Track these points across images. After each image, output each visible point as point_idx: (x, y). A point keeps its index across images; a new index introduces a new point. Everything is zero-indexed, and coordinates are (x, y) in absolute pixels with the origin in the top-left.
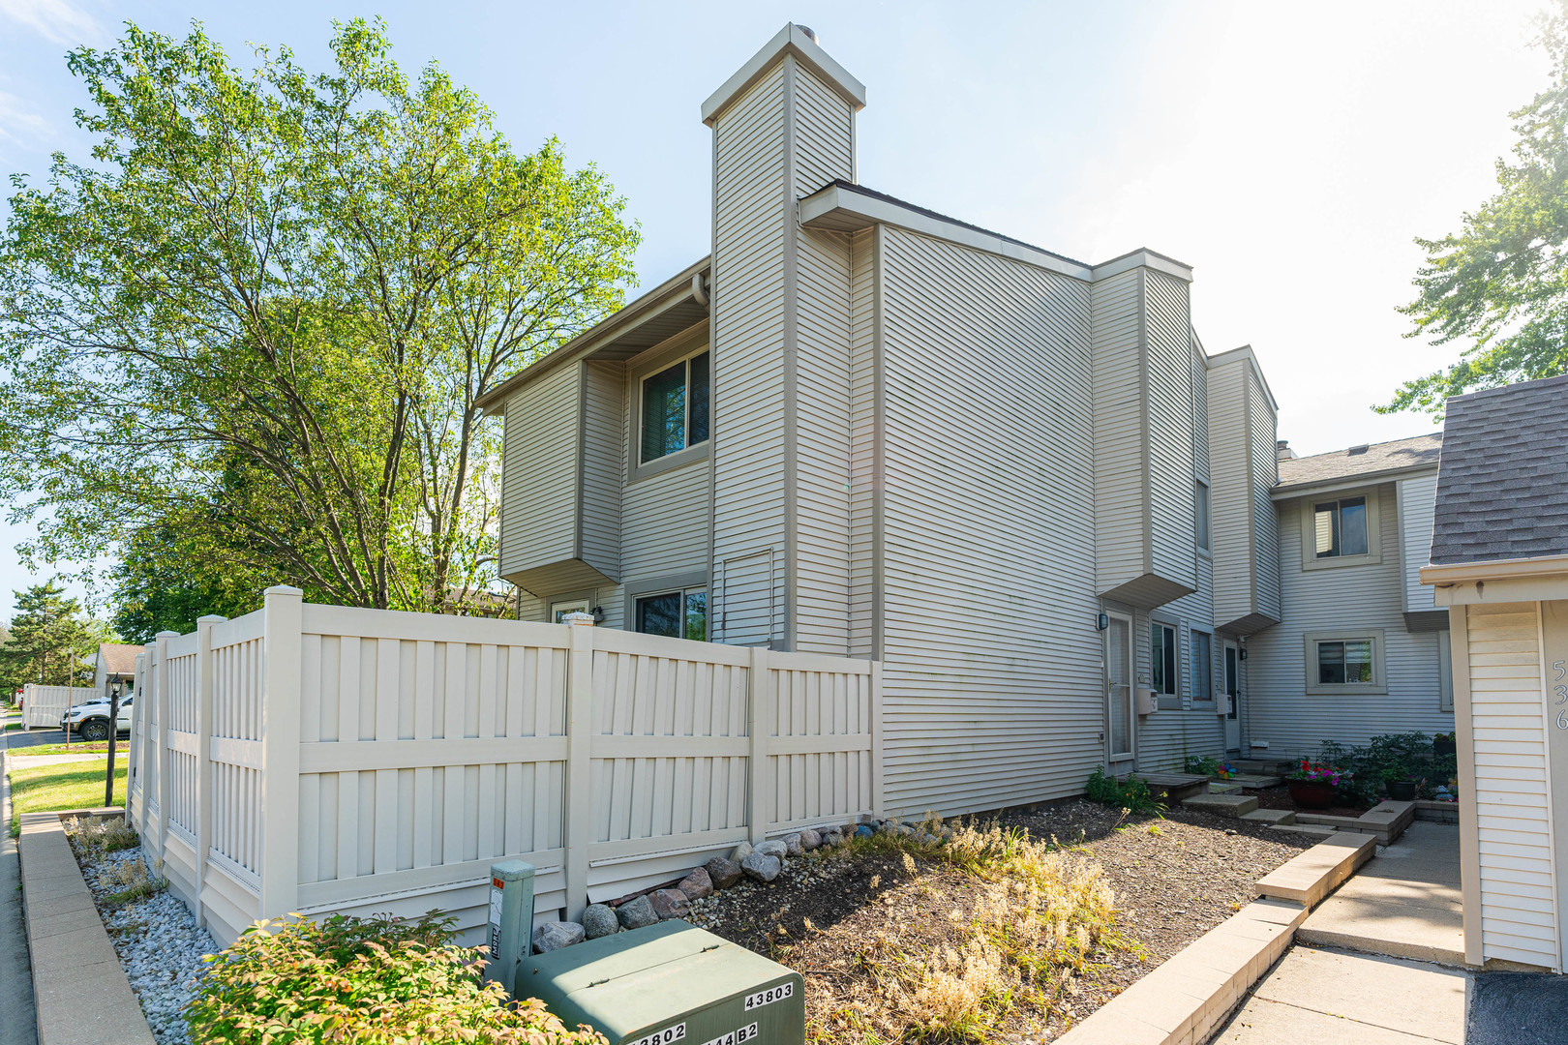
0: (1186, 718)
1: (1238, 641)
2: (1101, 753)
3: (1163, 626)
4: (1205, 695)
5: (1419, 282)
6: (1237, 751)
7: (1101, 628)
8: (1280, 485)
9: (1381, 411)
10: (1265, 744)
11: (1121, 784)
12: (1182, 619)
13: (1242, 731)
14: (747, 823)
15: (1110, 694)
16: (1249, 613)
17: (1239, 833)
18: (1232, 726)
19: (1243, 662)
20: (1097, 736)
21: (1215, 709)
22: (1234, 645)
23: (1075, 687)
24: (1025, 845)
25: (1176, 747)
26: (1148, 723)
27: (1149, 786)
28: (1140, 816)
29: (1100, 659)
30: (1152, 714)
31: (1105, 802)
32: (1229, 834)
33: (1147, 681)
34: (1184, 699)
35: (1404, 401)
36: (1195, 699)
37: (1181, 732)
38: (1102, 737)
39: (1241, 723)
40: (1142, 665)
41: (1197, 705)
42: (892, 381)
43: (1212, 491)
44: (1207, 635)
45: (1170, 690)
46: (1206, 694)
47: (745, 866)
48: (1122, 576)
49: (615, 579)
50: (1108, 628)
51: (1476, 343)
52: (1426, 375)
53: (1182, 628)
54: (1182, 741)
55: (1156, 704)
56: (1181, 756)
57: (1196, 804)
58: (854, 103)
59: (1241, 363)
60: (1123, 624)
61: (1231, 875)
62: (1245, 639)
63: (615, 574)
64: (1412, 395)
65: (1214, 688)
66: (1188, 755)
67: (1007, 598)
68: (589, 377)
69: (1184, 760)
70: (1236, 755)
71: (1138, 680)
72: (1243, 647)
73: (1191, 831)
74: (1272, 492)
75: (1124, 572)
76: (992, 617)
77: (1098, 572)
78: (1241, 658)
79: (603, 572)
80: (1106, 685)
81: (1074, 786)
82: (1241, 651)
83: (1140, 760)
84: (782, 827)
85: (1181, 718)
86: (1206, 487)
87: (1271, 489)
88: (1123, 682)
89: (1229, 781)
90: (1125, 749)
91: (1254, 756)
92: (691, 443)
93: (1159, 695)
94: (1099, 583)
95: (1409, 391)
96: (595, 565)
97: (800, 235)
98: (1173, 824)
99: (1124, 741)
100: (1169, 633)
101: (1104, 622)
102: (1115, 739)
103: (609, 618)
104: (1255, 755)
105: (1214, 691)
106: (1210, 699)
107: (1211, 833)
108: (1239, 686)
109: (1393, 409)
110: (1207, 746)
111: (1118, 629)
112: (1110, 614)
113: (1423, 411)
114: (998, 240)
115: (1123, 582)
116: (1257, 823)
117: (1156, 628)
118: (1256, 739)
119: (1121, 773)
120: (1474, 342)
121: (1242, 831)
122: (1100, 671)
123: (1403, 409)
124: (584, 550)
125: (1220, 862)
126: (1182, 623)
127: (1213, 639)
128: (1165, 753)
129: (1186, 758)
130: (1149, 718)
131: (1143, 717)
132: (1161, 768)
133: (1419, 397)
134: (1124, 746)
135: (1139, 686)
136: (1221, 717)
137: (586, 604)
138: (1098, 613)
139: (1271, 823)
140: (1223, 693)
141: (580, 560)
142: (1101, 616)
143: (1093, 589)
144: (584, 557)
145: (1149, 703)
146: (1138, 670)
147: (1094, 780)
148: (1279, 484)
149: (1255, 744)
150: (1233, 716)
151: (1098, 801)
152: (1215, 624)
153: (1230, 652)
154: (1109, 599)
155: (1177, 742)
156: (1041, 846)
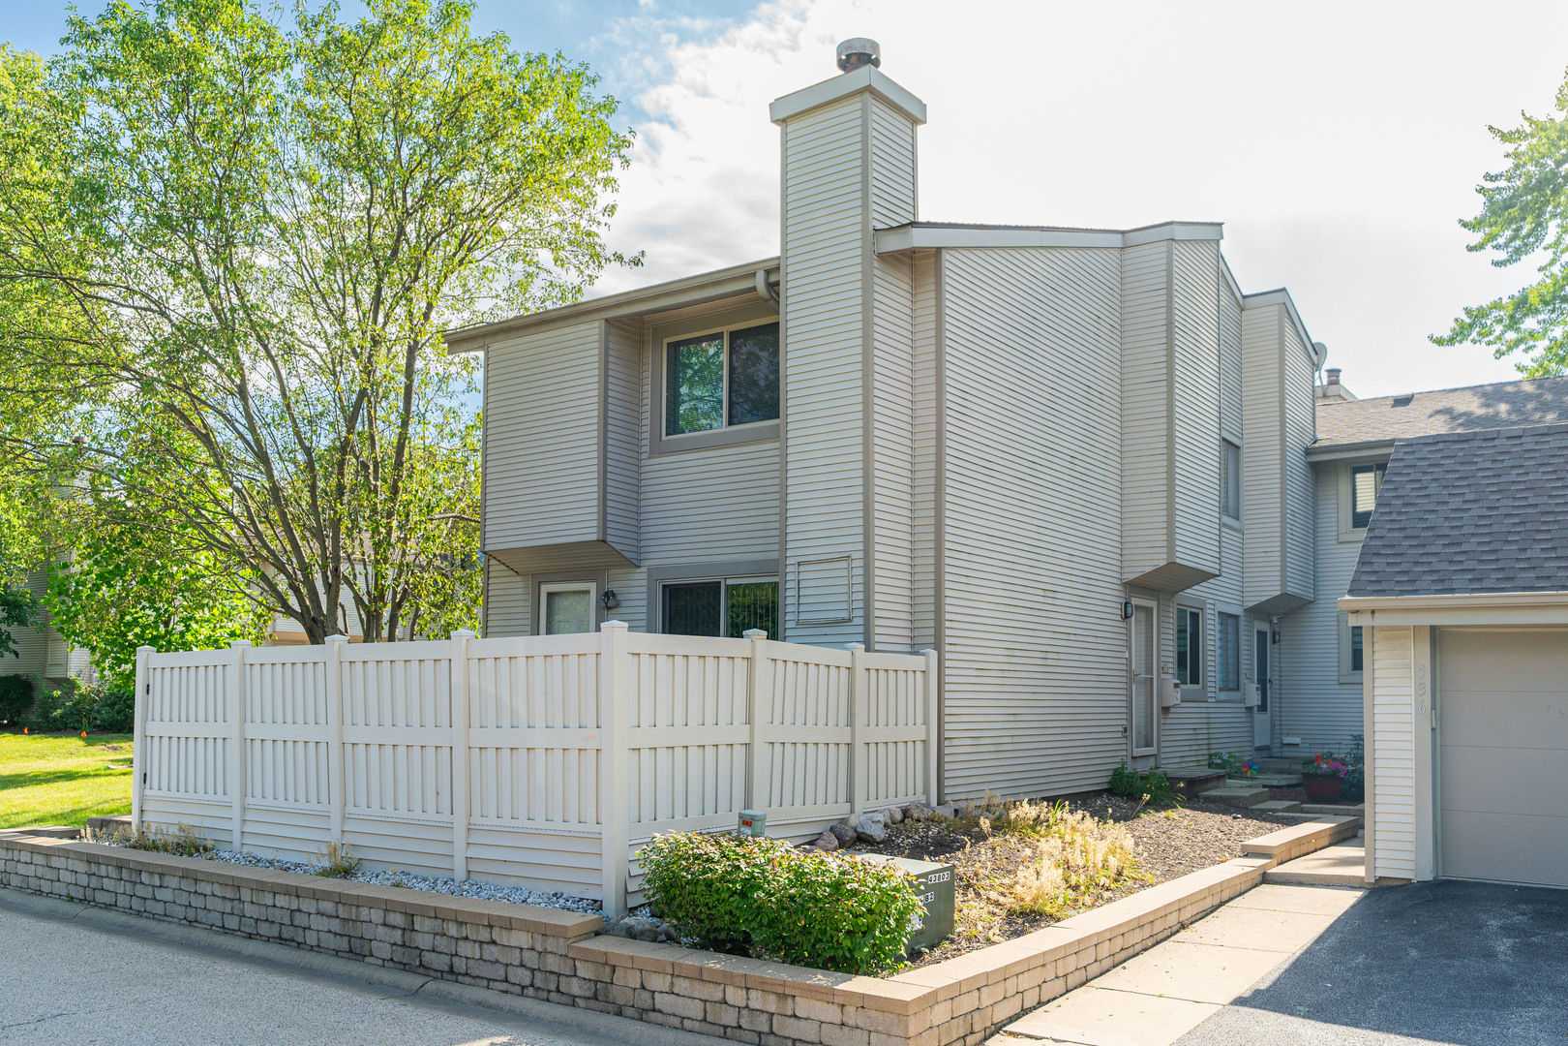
0: (1211, 710)
1: (1271, 622)
2: (1124, 747)
3: (1189, 610)
4: (1232, 685)
5: (1481, 190)
6: (1267, 748)
7: (1126, 617)
8: (1317, 445)
9: (1439, 342)
10: (1297, 740)
11: (1143, 778)
12: (1209, 601)
13: (1273, 726)
14: (850, 800)
15: (1134, 686)
16: (1279, 593)
17: (1243, 817)
18: (1261, 720)
19: (1276, 646)
20: (1121, 729)
21: (1243, 701)
22: (1265, 627)
23: (1101, 679)
24: (1066, 816)
25: (1200, 742)
26: (1171, 716)
27: (1168, 779)
28: (1159, 804)
29: (1124, 649)
30: (1175, 706)
31: (1127, 796)
32: (1235, 818)
33: (1171, 671)
34: (1209, 689)
35: (1460, 334)
36: (1221, 690)
37: (1205, 726)
38: (1125, 730)
39: (1272, 716)
40: (1166, 653)
41: (1223, 696)
42: (951, 397)
43: (1245, 453)
44: (1236, 617)
45: (1195, 680)
46: (1232, 683)
47: (860, 830)
48: (1145, 563)
49: (635, 561)
50: (1133, 617)
51: (1551, 256)
52: (1485, 303)
53: (1209, 611)
54: (1205, 736)
55: (1179, 695)
56: (1205, 752)
57: (1212, 796)
58: (915, 121)
59: (1276, 307)
60: (1148, 611)
61: (1226, 843)
62: (1279, 619)
63: (635, 556)
64: (1471, 326)
65: (1242, 676)
66: (1212, 752)
67: (1041, 593)
68: (611, 338)
69: (1207, 757)
70: (1265, 753)
71: (1162, 670)
72: (1277, 629)
73: (1201, 816)
74: (1308, 452)
75: (1149, 560)
76: (1029, 612)
77: (1124, 558)
78: (1274, 642)
79: (625, 554)
80: (1131, 677)
81: (1098, 780)
82: (1274, 634)
83: (1163, 756)
84: (872, 804)
85: (1204, 710)
86: (1238, 447)
87: (1307, 449)
88: (1147, 673)
89: (1252, 778)
90: (1149, 744)
91: (1285, 754)
92: (730, 423)
93: (1182, 686)
94: (1125, 570)
95: (1468, 321)
96: (617, 547)
97: (876, 264)
98: (1188, 812)
99: (1146, 736)
100: (1195, 617)
101: (1129, 610)
102: (1138, 733)
103: (624, 604)
104: (1288, 752)
105: (1243, 680)
106: (1238, 689)
107: (1218, 817)
108: (1271, 675)
109: (1451, 341)
110: (1232, 743)
111: (1143, 615)
112: (1135, 601)
113: (1483, 344)
114: (1038, 232)
115: (1148, 570)
116: (1264, 811)
117: (1181, 613)
118: (1288, 735)
119: (1143, 767)
120: (1549, 255)
121: (1247, 816)
122: (1124, 661)
123: (1461, 342)
124: (609, 531)
125: (1220, 835)
126: (1209, 606)
127: (1242, 622)
128: (1187, 748)
129: (1210, 755)
130: (1172, 710)
131: (1166, 710)
132: (1184, 765)
133: (1477, 329)
134: (1146, 739)
135: (1163, 676)
136: (1250, 709)
137: (592, 587)
138: (1123, 601)
139: (1274, 811)
140: (1253, 682)
141: (604, 542)
142: (1126, 604)
143: (1118, 576)
144: (609, 538)
145: (1174, 697)
146: (1163, 659)
147: (1118, 774)
148: (1315, 442)
149: (1287, 740)
150: (1263, 708)
151: (1121, 795)
152: (1245, 604)
153: (1262, 635)
154: (1133, 587)
155: (1201, 737)
156: (1079, 814)
